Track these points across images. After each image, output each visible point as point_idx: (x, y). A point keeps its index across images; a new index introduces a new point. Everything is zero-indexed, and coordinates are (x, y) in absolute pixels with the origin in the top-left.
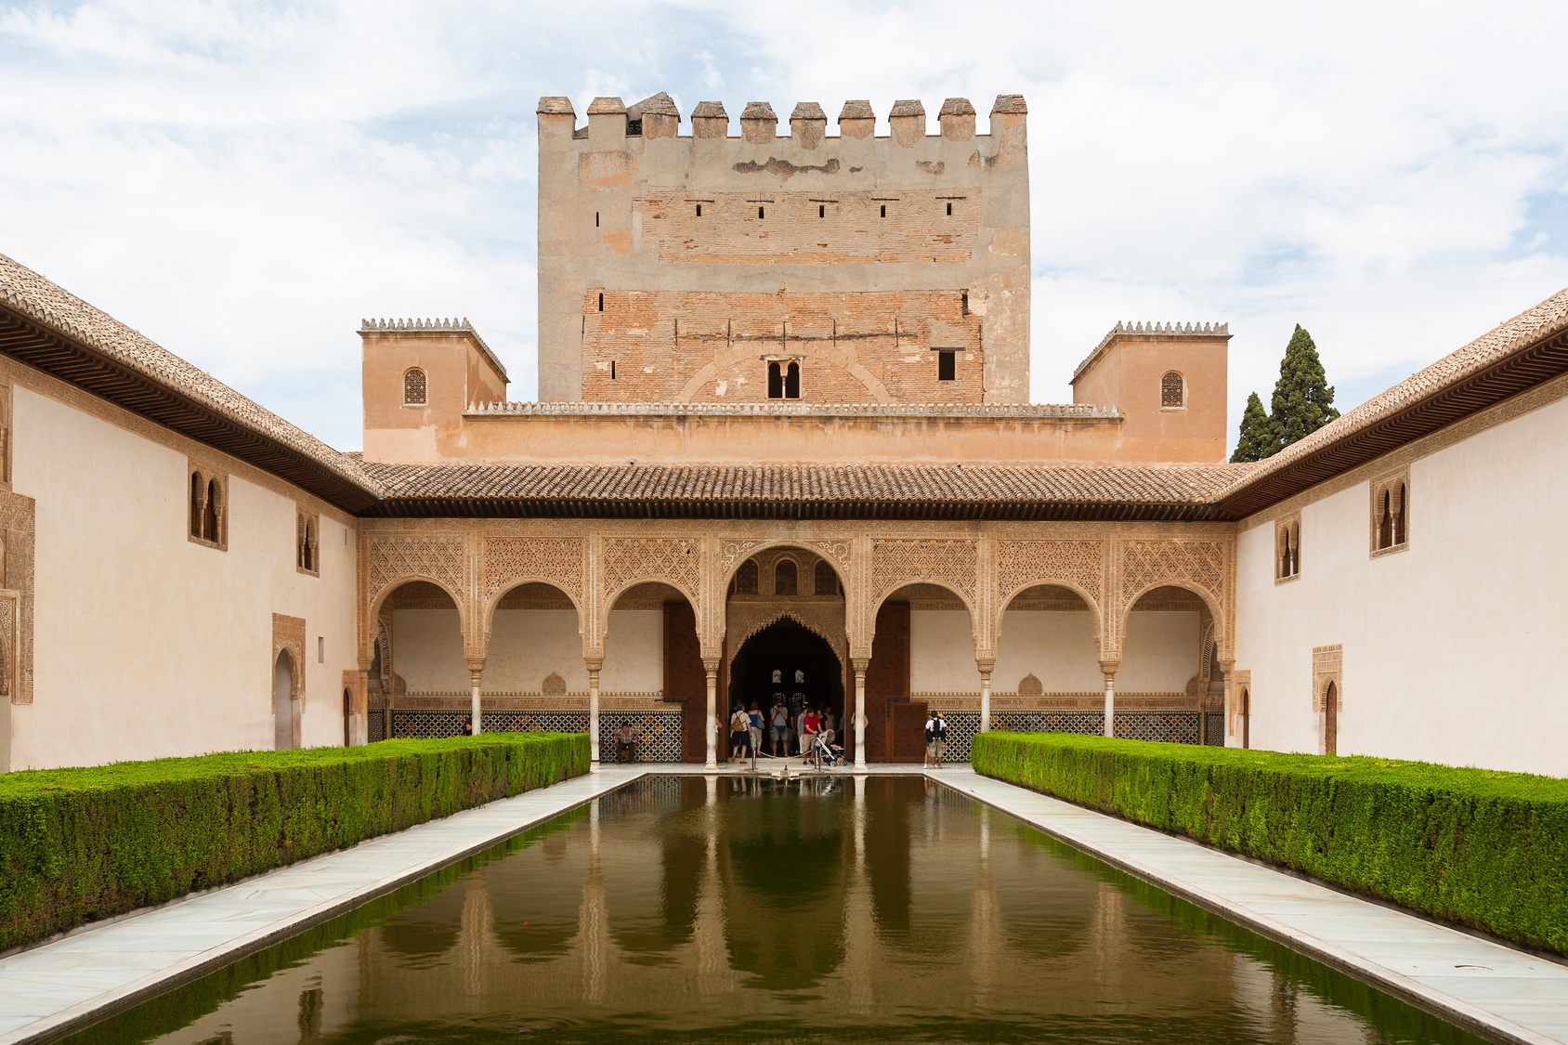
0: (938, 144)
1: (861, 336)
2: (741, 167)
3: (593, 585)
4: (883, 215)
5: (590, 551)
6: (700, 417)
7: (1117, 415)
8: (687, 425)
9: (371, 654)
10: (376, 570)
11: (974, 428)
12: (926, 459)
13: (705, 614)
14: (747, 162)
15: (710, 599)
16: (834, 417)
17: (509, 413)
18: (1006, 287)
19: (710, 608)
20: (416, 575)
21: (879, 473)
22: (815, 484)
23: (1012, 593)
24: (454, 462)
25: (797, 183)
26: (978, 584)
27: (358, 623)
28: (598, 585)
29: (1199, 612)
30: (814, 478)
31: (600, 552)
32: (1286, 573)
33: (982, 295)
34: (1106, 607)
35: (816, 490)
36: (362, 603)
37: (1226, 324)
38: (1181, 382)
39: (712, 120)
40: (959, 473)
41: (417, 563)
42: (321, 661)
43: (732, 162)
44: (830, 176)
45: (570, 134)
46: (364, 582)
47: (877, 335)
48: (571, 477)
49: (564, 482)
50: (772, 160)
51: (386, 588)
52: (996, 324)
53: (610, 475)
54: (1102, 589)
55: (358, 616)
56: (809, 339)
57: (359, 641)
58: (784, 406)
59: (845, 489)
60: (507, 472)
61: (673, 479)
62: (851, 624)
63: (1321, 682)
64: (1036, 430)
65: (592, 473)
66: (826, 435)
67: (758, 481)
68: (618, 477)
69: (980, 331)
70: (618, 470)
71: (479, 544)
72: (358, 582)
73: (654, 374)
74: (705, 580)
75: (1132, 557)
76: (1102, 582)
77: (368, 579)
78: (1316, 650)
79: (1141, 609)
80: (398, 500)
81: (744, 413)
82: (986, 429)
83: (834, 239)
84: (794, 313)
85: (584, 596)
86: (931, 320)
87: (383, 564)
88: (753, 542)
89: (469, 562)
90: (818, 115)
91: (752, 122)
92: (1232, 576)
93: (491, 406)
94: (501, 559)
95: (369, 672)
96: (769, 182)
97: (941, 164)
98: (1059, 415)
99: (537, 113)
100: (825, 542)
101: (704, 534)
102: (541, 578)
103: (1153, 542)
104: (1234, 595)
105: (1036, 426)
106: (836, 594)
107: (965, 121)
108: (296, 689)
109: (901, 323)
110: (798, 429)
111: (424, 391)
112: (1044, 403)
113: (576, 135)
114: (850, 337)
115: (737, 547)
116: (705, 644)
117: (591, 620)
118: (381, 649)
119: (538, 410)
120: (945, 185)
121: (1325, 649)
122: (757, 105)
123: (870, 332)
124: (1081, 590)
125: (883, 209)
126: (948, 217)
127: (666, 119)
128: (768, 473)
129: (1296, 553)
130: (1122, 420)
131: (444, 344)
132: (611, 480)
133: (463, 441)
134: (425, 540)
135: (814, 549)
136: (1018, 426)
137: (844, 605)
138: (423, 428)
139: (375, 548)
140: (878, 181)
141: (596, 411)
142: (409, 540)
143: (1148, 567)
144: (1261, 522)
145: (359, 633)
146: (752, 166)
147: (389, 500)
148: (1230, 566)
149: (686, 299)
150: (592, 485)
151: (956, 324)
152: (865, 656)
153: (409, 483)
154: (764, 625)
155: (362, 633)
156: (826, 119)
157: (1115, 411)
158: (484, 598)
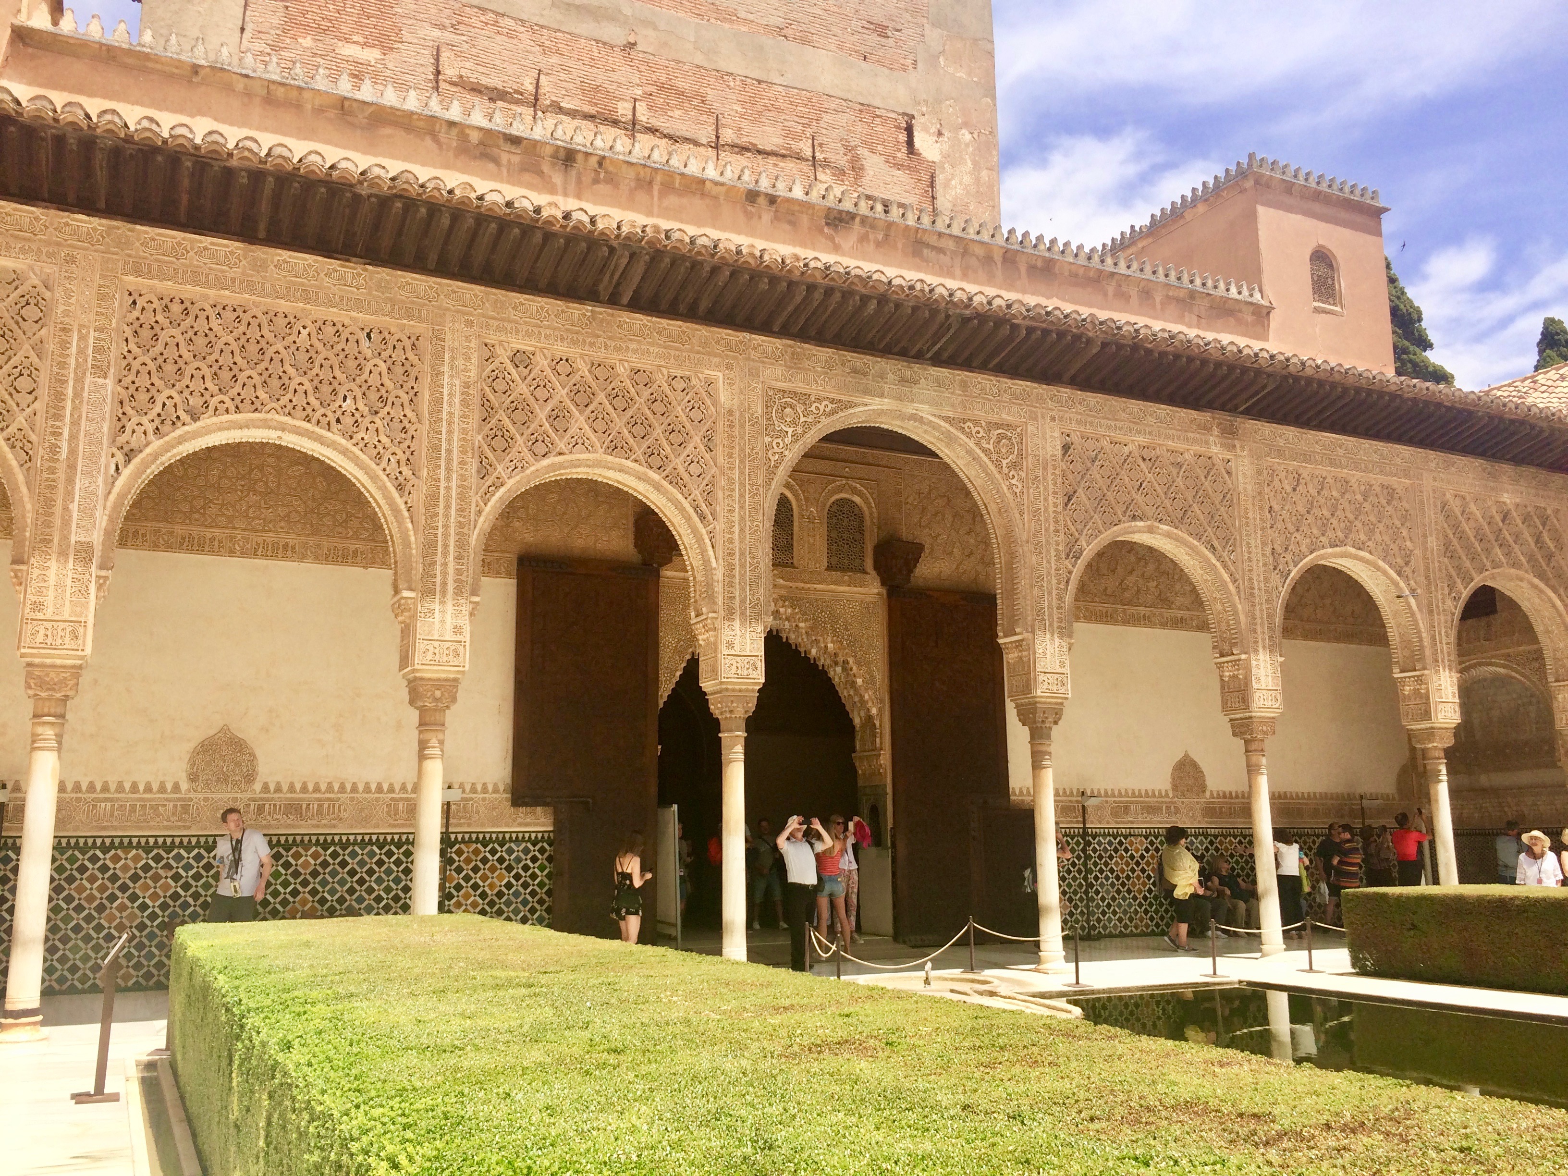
1: (760, 152)
3: (449, 461)
5: (446, 368)
6: (601, 161)
13: (730, 568)
15: (742, 530)
18: (965, 125)
19: (742, 554)
23: (1294, 574)
28: (462, 463)
31: (473, 374)
33: (934, 130)
37: (1375, 192)
38: (1331, 268)
47: (784, 156)
52: (953, 178)
54: (1419, 577)
56: (674, 139)
69: (932, 187)
71: (102, 298)
74: (730, 480)
75: (1451, 521)
84: (653, 89)
85: (423, 489)
86: (863, 152)
88: (832, 401)
98: (1188, 285)
100: (976, 423)
101: (729, 367)
103: (1477, 497)
109: (821, 145)
114: (743, 149)
115: (800, 408)
116: (730, 646)
117: (439, 558)
123: (775, 149)
136: (1134, 293)
151: (899, 166)
157: (1257, 296)
158: (106, 462)
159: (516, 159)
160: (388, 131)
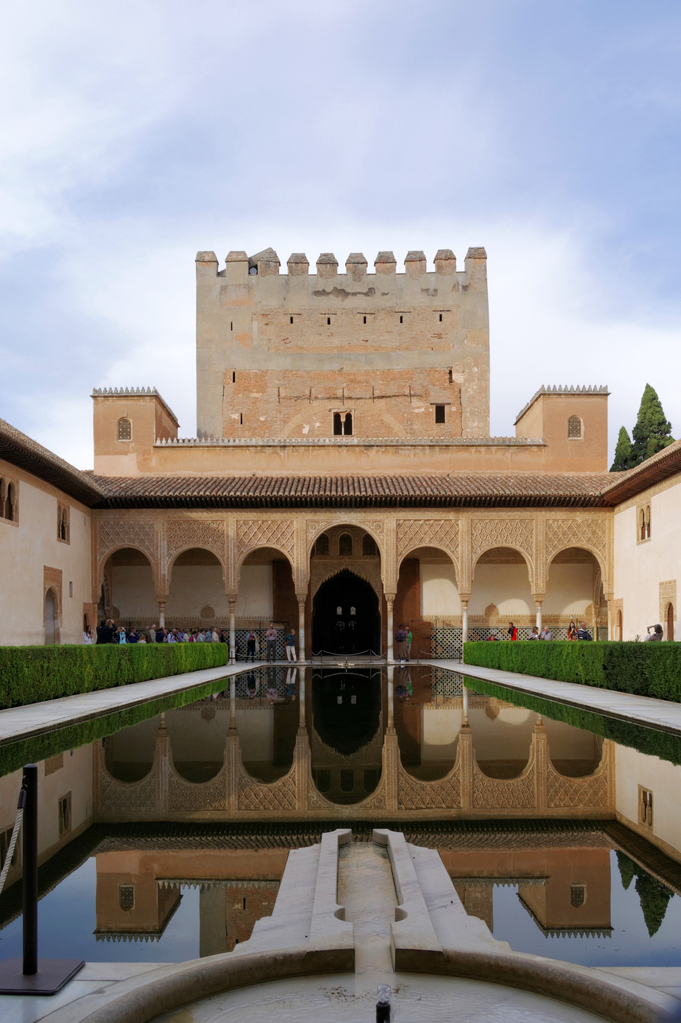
0: (433, 278)
1: (389, 397)
2: (317, 293)
3: (231, 550)
4: (401, 321)
5: (230, 529)
6: (294, 446)
7: (542, 443)
8: (286, 451)
9: (100, 593)
10: (102, 541)
11: (456, 451)
12: (428, 470)
13: (298, 567)
14: (320, 290)
15: (301, 558)
16: (373, 446)
17: (180, 445)
18: (476, 365)
19: (301, 563)
20: (126, 544)
21: (400, 479)
22: (362, 486)
23: (480, 552)
24: (147, 475)
25: (350, 302)
26: (460, 547)
27: (92, 574)
28: (234, 550)
29: (592, 565)
30: (362, 483)
31: (235, 529)
32: (643, 537)
34: (536, 560)
35: (363, 489)
36: (94, 562)
37: (607, 386)
38: (580, 422)
39: (300, 265)
40: (448, 479)
41: (126, 537)
42: (71, 596)
43: (311, 290)
44: (370, 298)
45: (215, 274)
46: (95, 548)
47: (399, 396)
48: (217, 484)
49: (213, 486)
50: (335, 288)
51: (108, 551)
52: (469, 388)
53: (241, 482)
54: (534, 550)
55: (92, 569)
56: (358, 399)
57: (92, 585)
58: (343, 439)
59: (380, 489)
60: (180, 481)
61: (278, 484)
62: (385, 572)
63: (665, 603)
64: (494, 452)
65: (230, 481)
66: (368, 456)
67: (328, 485)
68: (246, 483)
69: (460, 393)
70: (245, 479)
71: (163, 525)
72: (92, 549)
73: (266, 421)
74: (298, 546)
75: (551, 530)
76: (534, 545)
77: (98, 547)
78: (661, 584)
79: (558, 563)
80: (116, 498)
81: (320, 444)
82: (464, 452)
83: (372, 337)
84: (349, 383)
85: (226, 556)
86: (430, 386)
87: (106, 537)
89: (157, 536)
90: (362, 261)
91: (323, 266)
92: (611, 541)
93: (170, 441)
94: (176, 534)
95: (98, 604)
96: (334, 302)
97: (436, 290)
98: (508, 443)
99: (196, 261)
100: (369, 522)
101: (297, 518)
102: (200, 545)
103: (563, 520)
104: (613, 552)
105: (494, 450)
106: (375, 555)
107: (449, 263)
108: (57, 613)
109: (413, 388)
110: (352, 453)
111: (130, 432)
112: (498, 436)
113: (219, 274)
114: (383, 397)
115: (317, 525)
116: (298, 585)
117: (230, 571)
118: (105, 591)
119: (198, 443)
120: (438, 303)
121: (666, 583)
122: (325, 255)
123: (395, 394)
124: (521, 550)
125: (401, 318)
126: (439, 323)
127: (272, 264)
128: (334, 480)
129: (649, 525)
130: (545, 446)
131: (141, 402)
132: (241, 485)
133: (154, 462)
134: (132, 522)
135: (362, 526)
136: (483, 449)
137: (380, 561)
138: (130, 455)
139: (102, 527)
140: (398, 301)
141: (231, 443)
142: (122, 522)
143: (561, 536)
144: (628, 507)
145: (92, 580)
146: (323, 293)
147: (110, 499)
148: (610, 535)
149: (285, 374)
150: (230, 488)
151: (446, 389)
152: (393, 592)
153: (122, 488)
154: (332, 574)
155: (94, 580)
156: (367, 263)
157: (541, 440)
158: (167, 558)
159: (270, 451)
160: (237, 451)
